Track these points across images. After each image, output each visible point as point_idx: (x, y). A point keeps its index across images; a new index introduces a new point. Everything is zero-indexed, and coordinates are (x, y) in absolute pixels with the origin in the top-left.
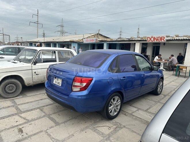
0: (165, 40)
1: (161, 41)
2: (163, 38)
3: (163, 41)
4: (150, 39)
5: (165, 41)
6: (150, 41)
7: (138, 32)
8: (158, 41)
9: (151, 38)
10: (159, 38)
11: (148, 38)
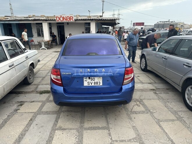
0: (73, 19)
1: (70, 21)
2: (71, 18)
3: (72, 21)
4: (60, 19)
5: (74, 21)
6: (60, 21)
7: (11, 9)
8: (67, 21)
9: (60, 17)
10: (68, 18)
11: (56, 17)
